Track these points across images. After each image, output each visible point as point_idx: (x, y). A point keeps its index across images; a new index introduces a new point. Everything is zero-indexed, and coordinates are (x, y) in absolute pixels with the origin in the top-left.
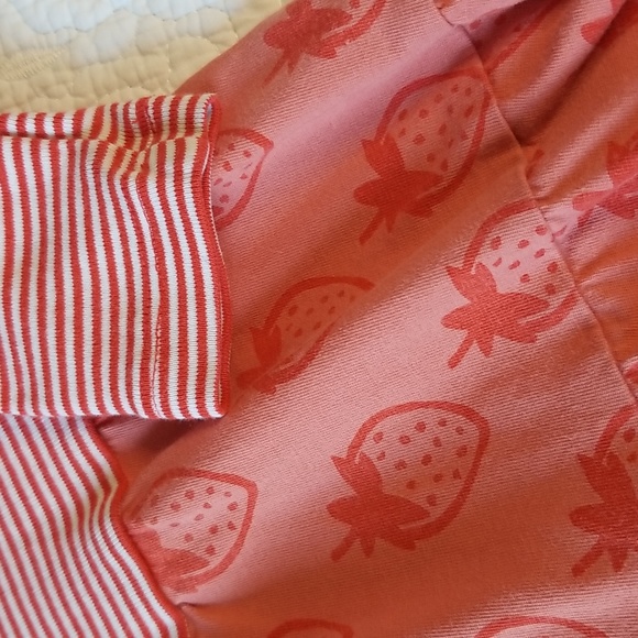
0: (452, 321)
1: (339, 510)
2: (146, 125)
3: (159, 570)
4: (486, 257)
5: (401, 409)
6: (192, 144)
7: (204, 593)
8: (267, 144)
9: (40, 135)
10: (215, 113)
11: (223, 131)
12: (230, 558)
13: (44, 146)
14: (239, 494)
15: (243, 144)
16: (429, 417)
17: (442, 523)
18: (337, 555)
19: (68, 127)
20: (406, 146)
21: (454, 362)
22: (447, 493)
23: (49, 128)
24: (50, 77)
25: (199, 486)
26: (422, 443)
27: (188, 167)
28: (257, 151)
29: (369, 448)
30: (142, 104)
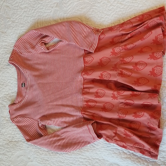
0: (111, 52)
1: (99, 63)
2: (98, 31)
3: (85, 62)
4: (115, 49)
5: (106, 57)
6: (100, 33)
7: (87, 65)
8: (105, 36)
9: (90, 28)
10: (103, 32)
11: (103, 33)
12: (90, 63)
13: (90, 29)
14: (92, 59)
15: (103, 35)
16: (107, 59)
17: (105, 66)
18: (97, 66)
19: (92, 28)
20: (114, 40)
21: (110, 55)
22: (106, 64)
23: (91, 28)
24: (93, 24)
25: (90, 57)
26: (106, 60)
27: (99, 35)
28: (104, 36)
29: (102, 59)
30: (98, 29)
